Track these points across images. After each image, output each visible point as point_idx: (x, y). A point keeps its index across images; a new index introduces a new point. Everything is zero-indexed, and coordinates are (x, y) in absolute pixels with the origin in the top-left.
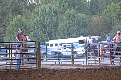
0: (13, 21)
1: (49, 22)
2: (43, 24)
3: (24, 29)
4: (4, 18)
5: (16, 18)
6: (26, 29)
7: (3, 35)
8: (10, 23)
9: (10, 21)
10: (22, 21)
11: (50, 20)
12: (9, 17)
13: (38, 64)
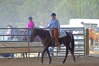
0: (58, 6)
1: (96, 7)
2: (90, 10)
3: (70, 15)
4: (49, 4)
5: (61, 4)
6: (72, 14)
7: (48, 21)
8: (55, 9)
9: (55, 6)
10: (68, 6)
11: (97, 6)
12: (54, 2)
13: (86, 52)
